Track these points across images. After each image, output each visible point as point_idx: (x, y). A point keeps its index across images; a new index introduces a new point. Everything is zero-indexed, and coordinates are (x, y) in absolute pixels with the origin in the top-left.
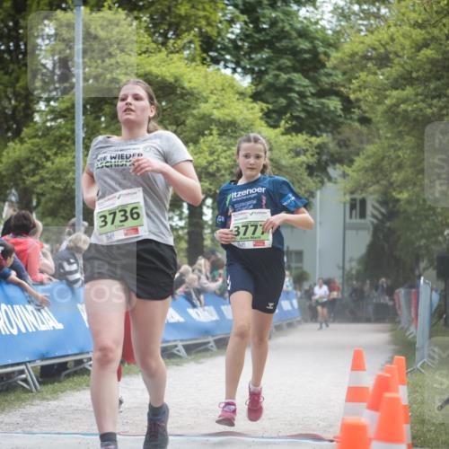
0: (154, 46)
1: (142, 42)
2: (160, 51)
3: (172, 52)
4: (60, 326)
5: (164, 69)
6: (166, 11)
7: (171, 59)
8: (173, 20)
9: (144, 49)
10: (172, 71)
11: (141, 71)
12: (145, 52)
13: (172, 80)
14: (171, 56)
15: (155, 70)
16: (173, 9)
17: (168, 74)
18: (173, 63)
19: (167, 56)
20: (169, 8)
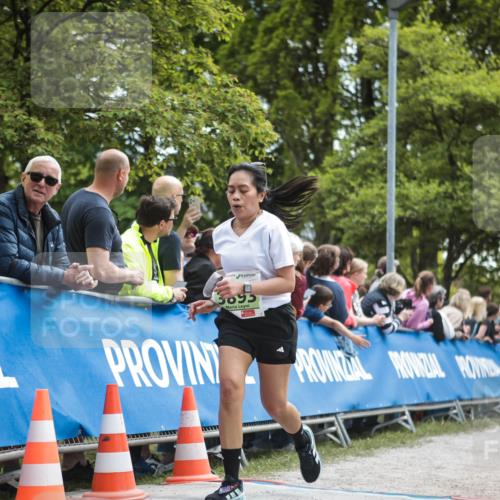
0: (473, 62)
1: (459, 58)
2: (480, 67)
3: (493, 69)
4: (368, 377)
5: (484, 88)
6: (485, 23)
7: (492, 77)
8: (493, 33)
9: (461, 67)
10: (493, 90)
11: (458, 92)
12: (462, 70)
13: (493, 100)
14: (492, 73)
15: (474, 90)
16: (493, 21)
17: (489, 94)
18: (495, 81)
19: (488, 73)
20: (488, 20)
